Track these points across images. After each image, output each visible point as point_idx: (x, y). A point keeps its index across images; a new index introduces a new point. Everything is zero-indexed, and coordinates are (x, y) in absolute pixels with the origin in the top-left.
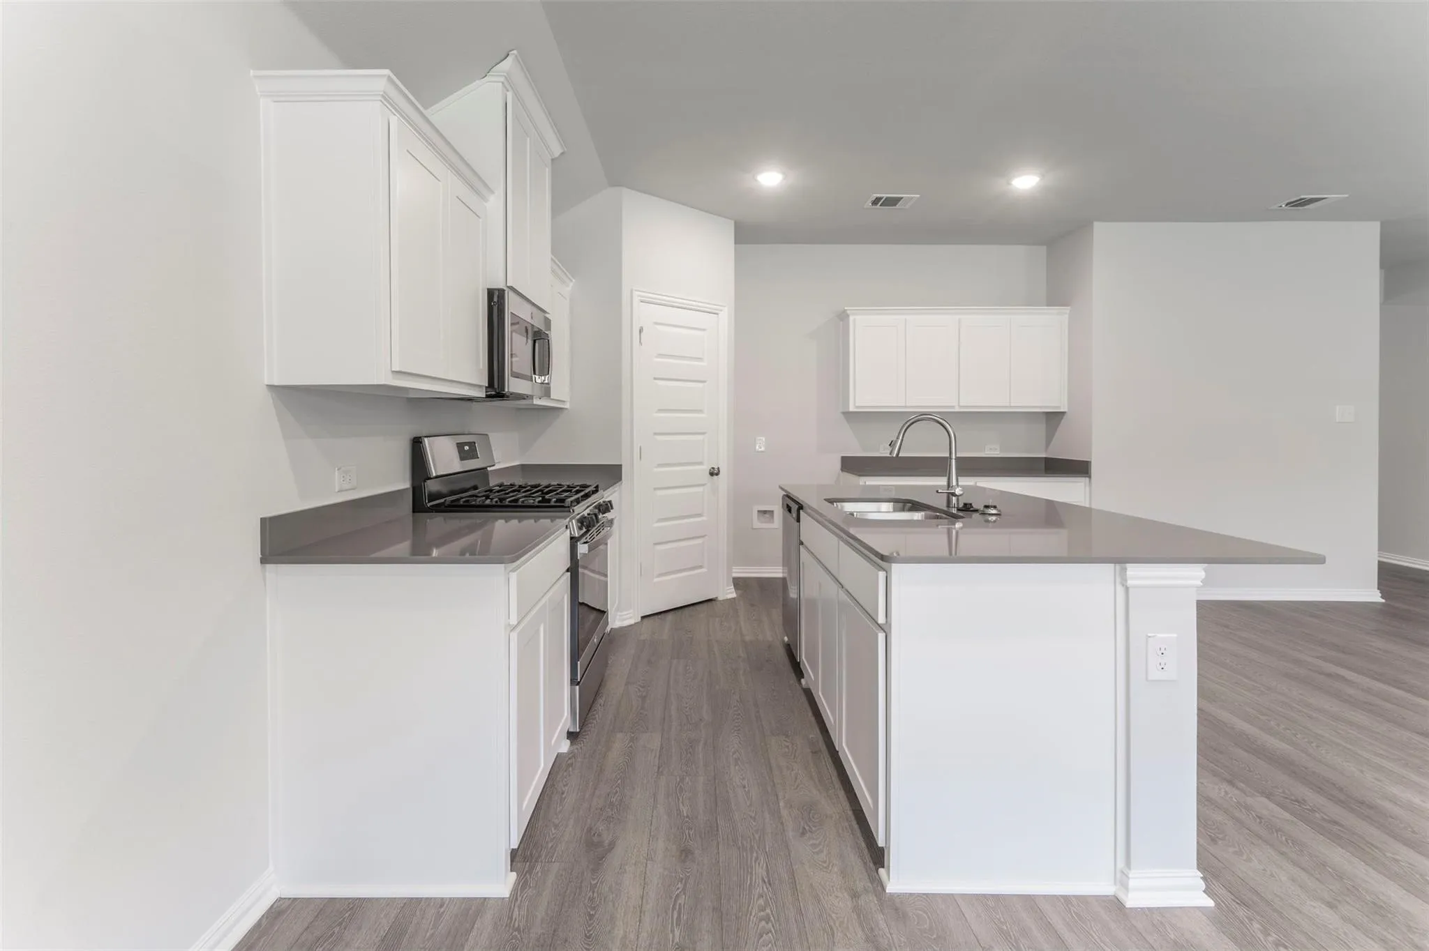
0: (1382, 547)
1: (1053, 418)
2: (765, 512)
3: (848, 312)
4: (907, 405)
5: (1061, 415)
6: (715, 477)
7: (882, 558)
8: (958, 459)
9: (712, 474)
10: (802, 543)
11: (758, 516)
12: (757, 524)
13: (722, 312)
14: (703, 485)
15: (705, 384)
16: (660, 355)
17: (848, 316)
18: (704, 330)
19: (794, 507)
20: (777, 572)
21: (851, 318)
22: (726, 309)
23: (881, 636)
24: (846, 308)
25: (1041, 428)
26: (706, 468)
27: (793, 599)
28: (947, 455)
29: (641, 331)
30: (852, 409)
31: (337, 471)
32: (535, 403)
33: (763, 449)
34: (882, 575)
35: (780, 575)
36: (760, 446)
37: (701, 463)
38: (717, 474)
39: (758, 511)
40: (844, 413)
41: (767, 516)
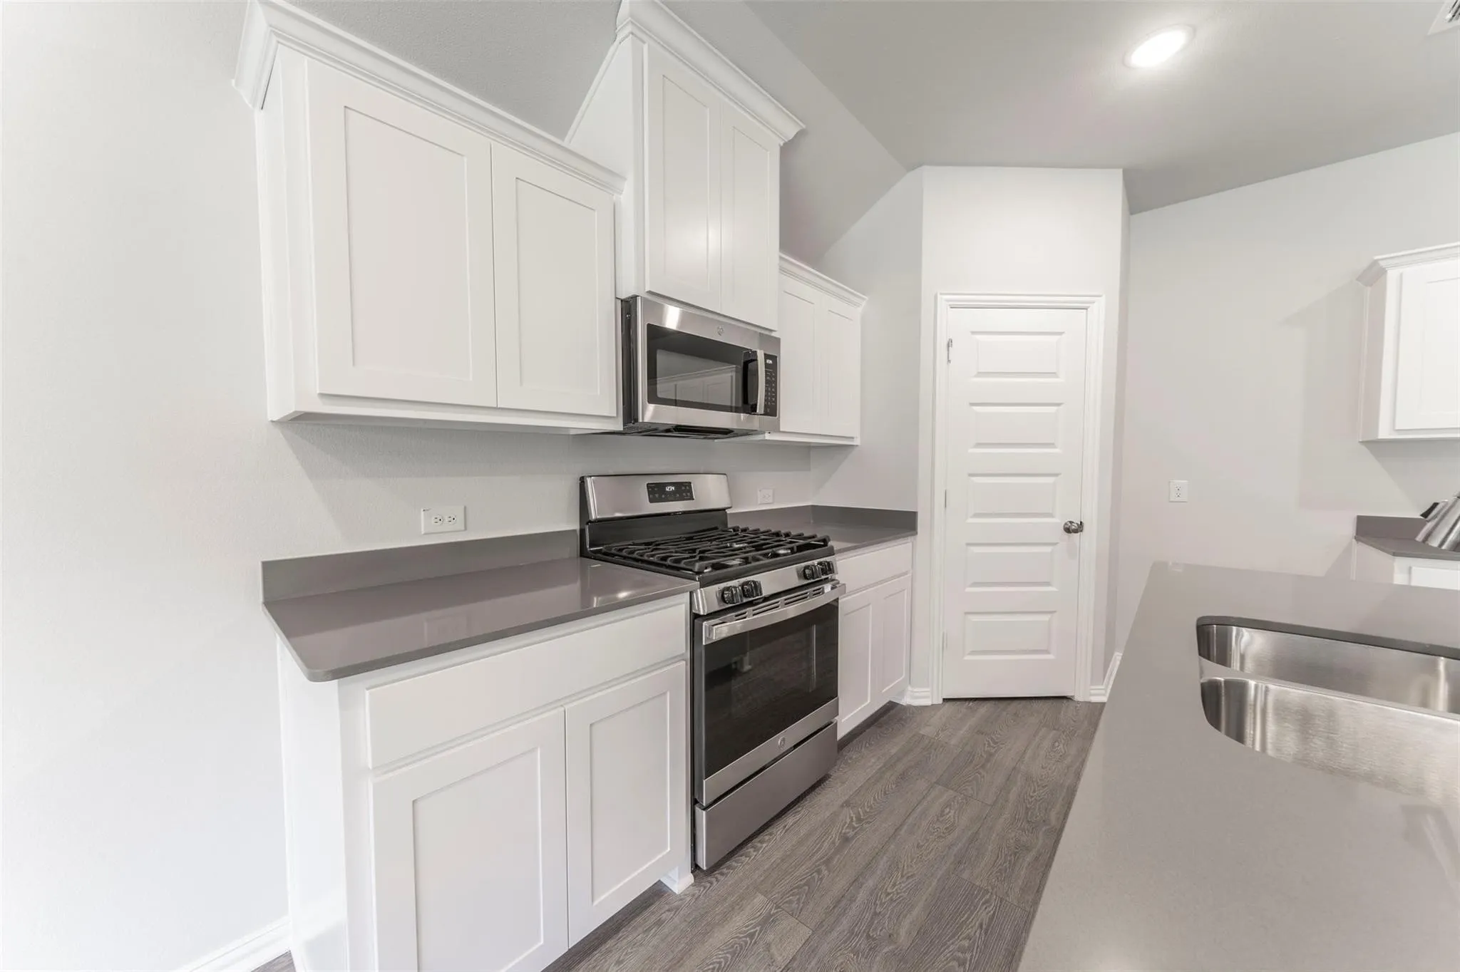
3: (1382, 264)
13: (1095, 304)
15: (1061, 407)
16: (980, 374)
17: (1383, 272)
21: (1392, 275)
22: (1103, 300)
24: (1376, 258)
31: (422, 513)
32: (767, 438)
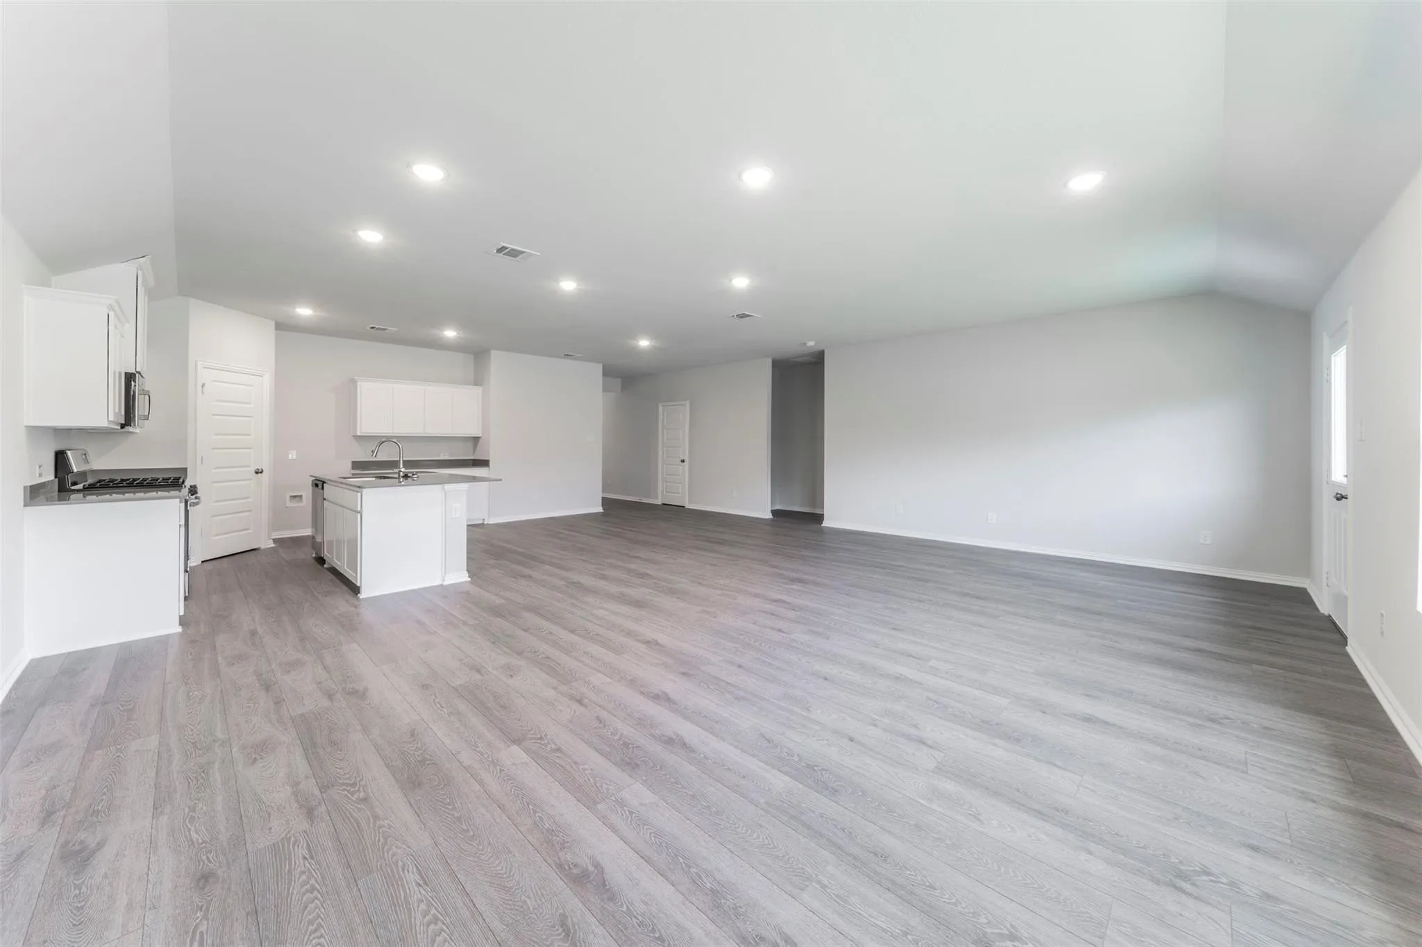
0: (603, 492)
1: (476, 440)
2: (295, 497)
4: (394, 432)
5: (479, 438)
6: (260, 474)
7: (359, 487)
8: (403, 461)
9: (257, 473)
10: (325, 499)
11: (290, 500)
12: (289, 504)
14: (251, 479)
18: (251, 386)
19: (319, 484)
20: (308, 532)
23: (359, 515)
25: (470, 445)
26: (253, 469)
27: (318, 542)
28: (398, 459)
29: (203, 386)
30: (359, 434)
33: (294, 457)
34: (359, 494)
35: (310, 534)
36: (292, 455)
37: (248, 466)
38: (261, 472)
39: (291, 496)
40: (353, 436)
41: (297, 498)
